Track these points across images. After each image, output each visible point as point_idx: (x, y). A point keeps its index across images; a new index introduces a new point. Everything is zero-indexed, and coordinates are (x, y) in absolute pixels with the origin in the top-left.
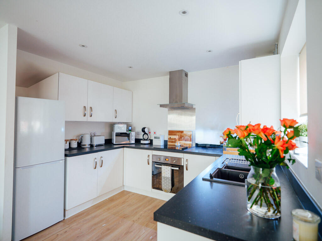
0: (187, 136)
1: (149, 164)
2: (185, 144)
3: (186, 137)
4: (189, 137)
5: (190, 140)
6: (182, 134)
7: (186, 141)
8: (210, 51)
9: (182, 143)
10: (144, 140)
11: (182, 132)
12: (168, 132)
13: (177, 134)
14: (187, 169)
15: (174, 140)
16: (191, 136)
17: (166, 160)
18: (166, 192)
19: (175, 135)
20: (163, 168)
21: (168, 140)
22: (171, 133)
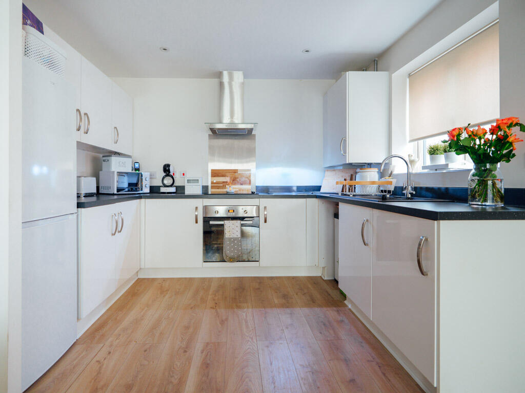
0: (243, 176)
1: (197, 222)
2: (240, 190)
3: (243, 179)
4: (247, 179)
5: (248, 182)
6: (236, 174)
7: (242, 184)
8: (307, 51)
9: (235, 188)
10: (165, 186)
11: (235, 171)
12: (210, 172)
13: (227, 174)
14: (265, 222)
15: (222, 185)
16: (250, 176)
17: (230, 211)
18: (231, 262)
19: (223, 176)
20: (227, 224)
21: (209, 184)
22: (215, 173)
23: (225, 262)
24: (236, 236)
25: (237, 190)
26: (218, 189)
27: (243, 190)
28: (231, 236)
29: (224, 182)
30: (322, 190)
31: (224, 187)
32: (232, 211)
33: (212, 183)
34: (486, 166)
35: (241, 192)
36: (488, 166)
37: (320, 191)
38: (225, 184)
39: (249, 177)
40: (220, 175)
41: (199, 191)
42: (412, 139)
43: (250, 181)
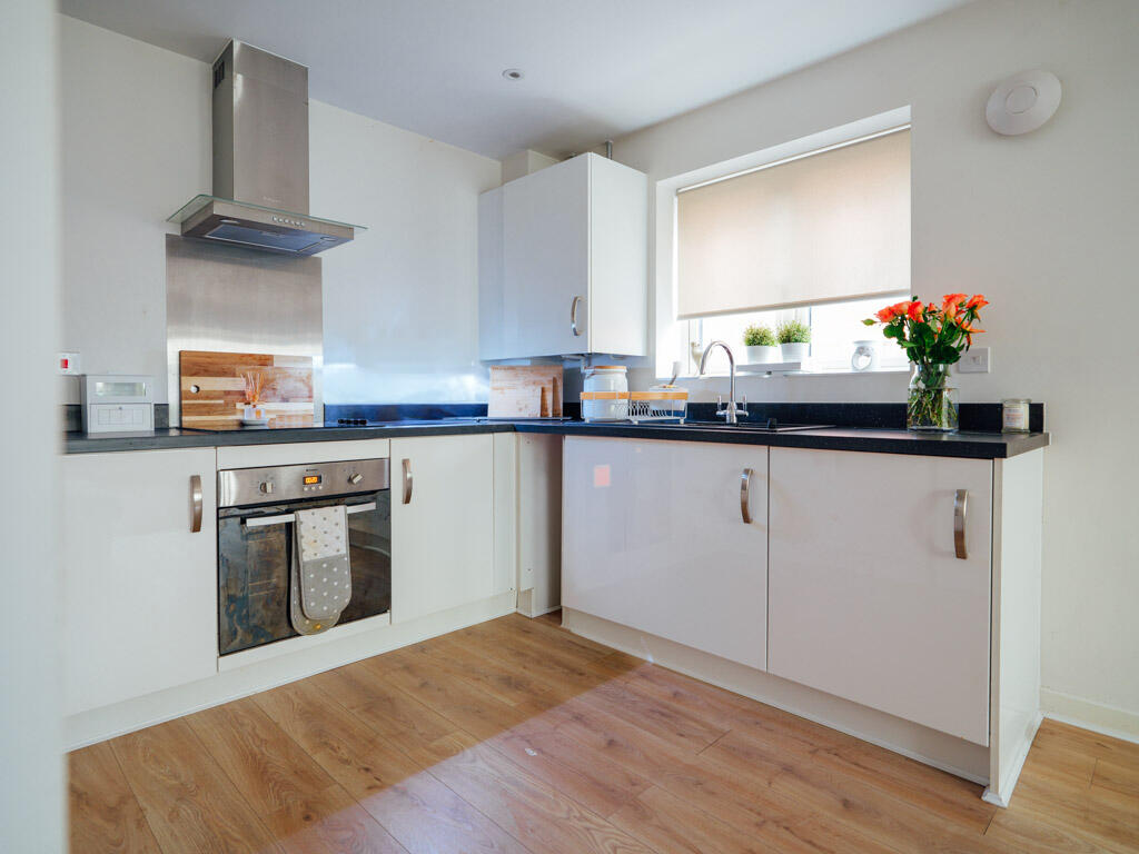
0: (290, 376)
1: (196, 528)
2: (281, 417)
3: (290, 385)
4: (300, 385)
5: (306, 393)
6: (269, 367)
7: (285, 400)
9: (270, 412)
11: (265, 361)
12: (173, 362)
13: (239, 369)
14: (407, 500)
15: (221, 402)
16: (309, 377)
17: (308, 480)
18: (319, 631)
19: (223, 373)
20: (307, 519)
21: (173, 401)
22: (193, 365)
23: (299, 635)
24: (335, 553)
25: (274, 416)
26: (209, 413)
27: (289, 417)
28: (319, 556)
29: (228, 393)
30: (492, 414)
31: (228, 408)
32: (315, 480)
33: (182, 395)
34: (938, 368)
35: (286, 424)
36: (941, 367)
37: (486, 415)
38: (229, 398)
39: (307, 381)
40: (211, 368)
41: (145, 424)
42: (683, 313)
43: (311, 391)
